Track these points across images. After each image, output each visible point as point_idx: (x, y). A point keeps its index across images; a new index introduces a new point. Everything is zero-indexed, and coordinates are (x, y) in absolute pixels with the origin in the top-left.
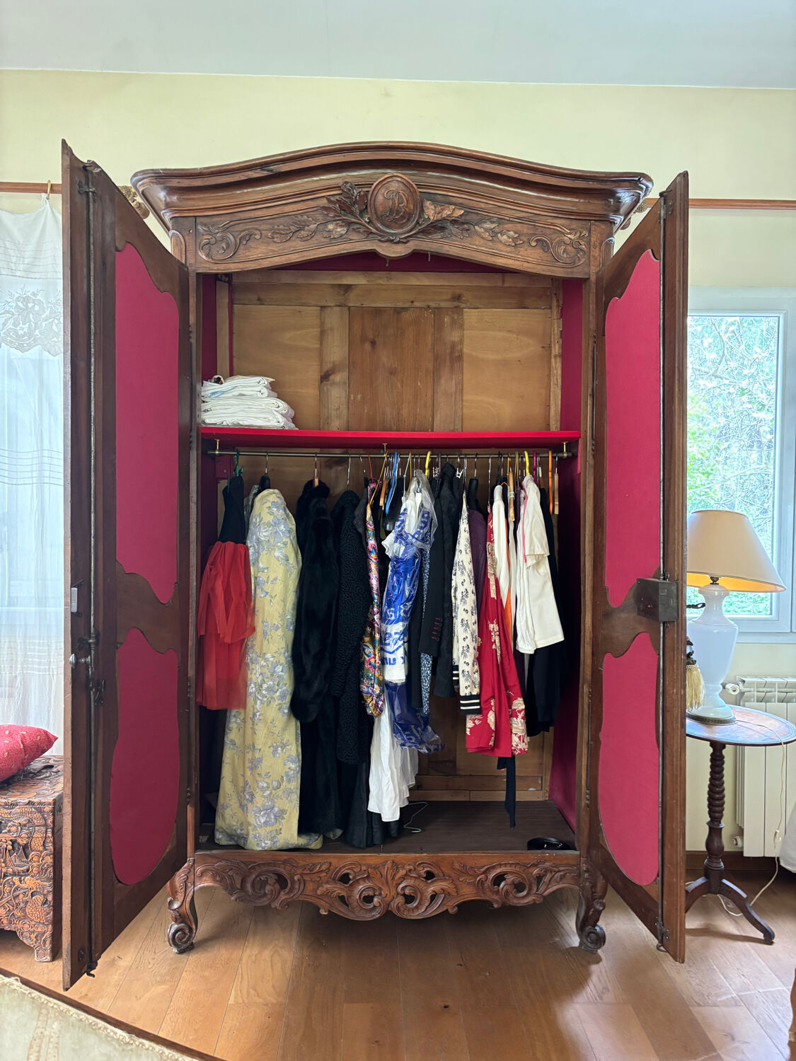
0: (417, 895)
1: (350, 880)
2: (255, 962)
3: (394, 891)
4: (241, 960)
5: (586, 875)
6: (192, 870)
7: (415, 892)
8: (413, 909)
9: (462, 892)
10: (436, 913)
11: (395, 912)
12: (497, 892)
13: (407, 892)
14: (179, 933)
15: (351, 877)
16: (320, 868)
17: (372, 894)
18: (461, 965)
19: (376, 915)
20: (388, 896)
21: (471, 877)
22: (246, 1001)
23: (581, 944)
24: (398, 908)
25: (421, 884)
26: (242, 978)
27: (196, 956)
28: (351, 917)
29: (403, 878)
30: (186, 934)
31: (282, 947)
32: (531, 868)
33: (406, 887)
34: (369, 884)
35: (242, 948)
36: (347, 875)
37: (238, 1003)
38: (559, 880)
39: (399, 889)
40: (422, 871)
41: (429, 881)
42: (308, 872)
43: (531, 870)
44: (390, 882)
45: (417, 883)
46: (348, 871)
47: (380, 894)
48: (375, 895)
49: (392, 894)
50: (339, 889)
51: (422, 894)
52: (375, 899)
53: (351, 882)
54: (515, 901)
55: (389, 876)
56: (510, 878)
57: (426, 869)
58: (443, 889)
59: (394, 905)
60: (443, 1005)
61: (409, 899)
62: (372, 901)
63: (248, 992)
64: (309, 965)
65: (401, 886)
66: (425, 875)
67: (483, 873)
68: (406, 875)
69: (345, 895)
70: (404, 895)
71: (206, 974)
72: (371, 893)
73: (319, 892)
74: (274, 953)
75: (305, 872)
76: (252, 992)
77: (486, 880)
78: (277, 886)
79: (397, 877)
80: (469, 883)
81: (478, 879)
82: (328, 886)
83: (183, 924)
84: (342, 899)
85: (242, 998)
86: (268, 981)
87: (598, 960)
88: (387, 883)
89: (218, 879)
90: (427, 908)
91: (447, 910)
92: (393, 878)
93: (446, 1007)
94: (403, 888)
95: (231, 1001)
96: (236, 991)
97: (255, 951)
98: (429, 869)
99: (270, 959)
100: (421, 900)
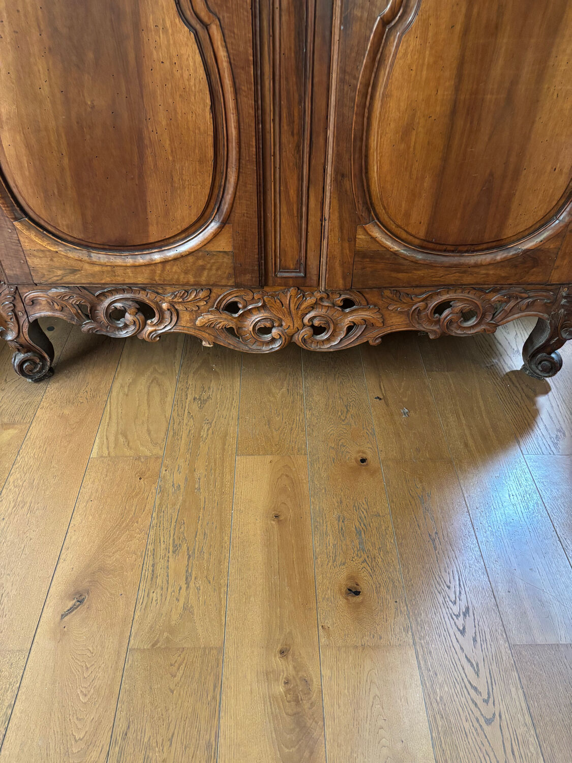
0: (329, 325)
1: (239, 309)
2: (127, 395)
3: (300, 322)
4: (110, 391)
5: (564, 301)
6: (17, 297)
7: (328, 323)
8: (323, 341)
9: (389, 322)
10: (353, 345)
11: (301, 345)
12: (438, 322)
13: (316, 323)
14: (26, 364)
15: (240, 306)
16: (195, 297)
17: (270, 326)
18: (380, 399)
19: (276, 346)
20: (292, 328)
21: (404, 306)
22: (113, 454)
23: (524, 367)
24: (304, 340)
25: (336, 314)
26: (110, 418)
27: (57, 385)
28: (244, 348)
29: (312, 307)
30: (35, 364)
31: (163, 374)
32: (489, 294)
33: (314, 317)
34: (265, 315)
35: (113, 373)
36: (235, 304)
37: (102, 457)
38: (524, 307)
39: (306, 320)
40: (339, 300)
41: (347, 310)
42: (180, 300)
43: (488, 296)
44: (293, 311)
45: (330, 313)
46: (236, 299)
47: (281, 325)
48: (273, 326)
49: (296, 325)
50: (225, 320)
51: (336, 325)
52: (274, 331)
53: (240, 312)
54: (459, 332)
55: (292, 306)
56: (459, 306)
57: (343, 297)
58: (365, 320)
59: (298, 338)
60: (360, 459)
61: (318, 330)
62: (270, 332)
63: (116, 439)
64: (195, 399)
65: (309, 316)
66: (342, 304)
67: (422, 301)
68: (316, 303)
69: (234, 327)
70: (312, 326)
71: (66, 412)
72: (268, 324)
73: (198, 323)
74: (152, 381)
75: (175, 300)
76: (121, 439)
77: (425, 309)
78: (140, 317)
79: (303, 306)
80: (401, 313)
81: (414, 308)
82: (210, 317)
83: (29, 354)
84: (230, 330)
85: (108, 448)
86: (143, 423)
87: (546, 390)
88: (290, 313)
89: (57, 307)
90: (341, 340)
91: (368, 342)
92: (298, 308)
93: (363, 461)
94: (311, 319)
95: (94, 454)
96: (101, 438)
97: (129, 378)
98: (347, 296)
99: (146, 391)
100: (334, 331)
